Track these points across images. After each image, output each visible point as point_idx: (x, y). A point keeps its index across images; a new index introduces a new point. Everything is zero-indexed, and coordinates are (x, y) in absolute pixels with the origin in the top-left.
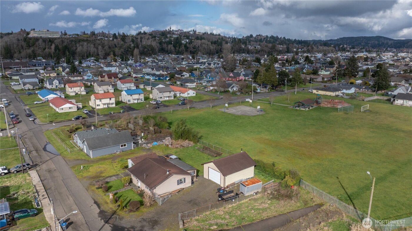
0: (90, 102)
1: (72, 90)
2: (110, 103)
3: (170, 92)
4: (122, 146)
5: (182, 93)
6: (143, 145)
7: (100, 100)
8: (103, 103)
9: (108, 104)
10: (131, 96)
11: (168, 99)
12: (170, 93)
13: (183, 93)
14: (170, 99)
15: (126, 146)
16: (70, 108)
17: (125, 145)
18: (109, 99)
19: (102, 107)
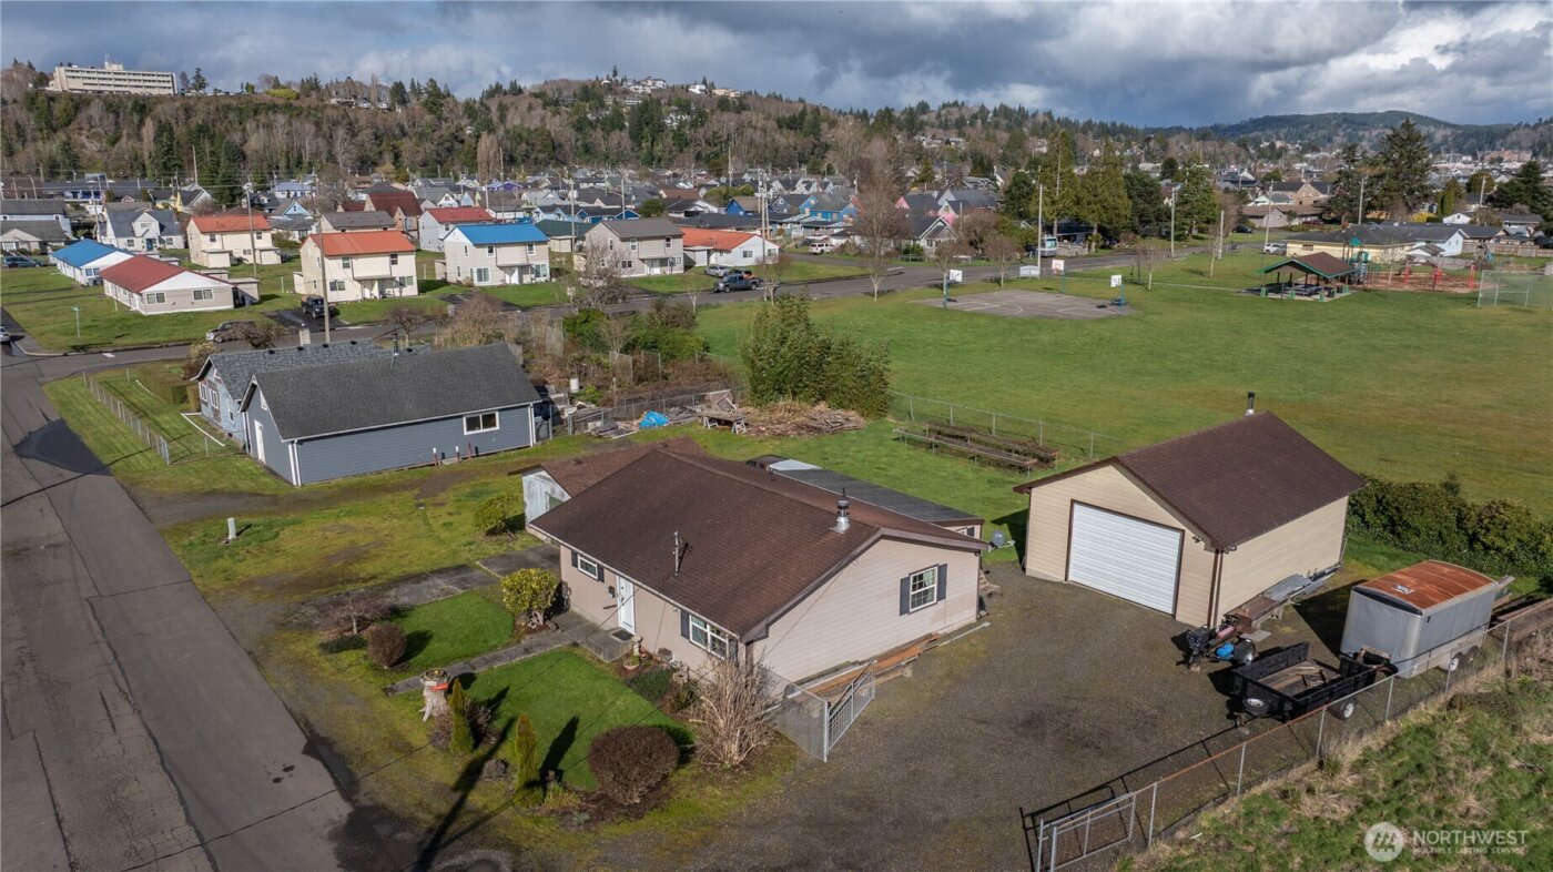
0: (295, 276)
1: (217, 246)
2: (393, 279)
3: (668, 240)
4: (473, 423)
5: (716, 250)
6: (590, 424)
7: (347, 258)
8: (357, 275)
9: (384, 282)
10: (491, 251)
11: (657, 271)
12: (668, 245)
13: (721, 251)
14: (667, 271)
15: (498, 428)
16: (198, 294)
17: (489, 420)
18: (387, 259)
19: (352, 293)
